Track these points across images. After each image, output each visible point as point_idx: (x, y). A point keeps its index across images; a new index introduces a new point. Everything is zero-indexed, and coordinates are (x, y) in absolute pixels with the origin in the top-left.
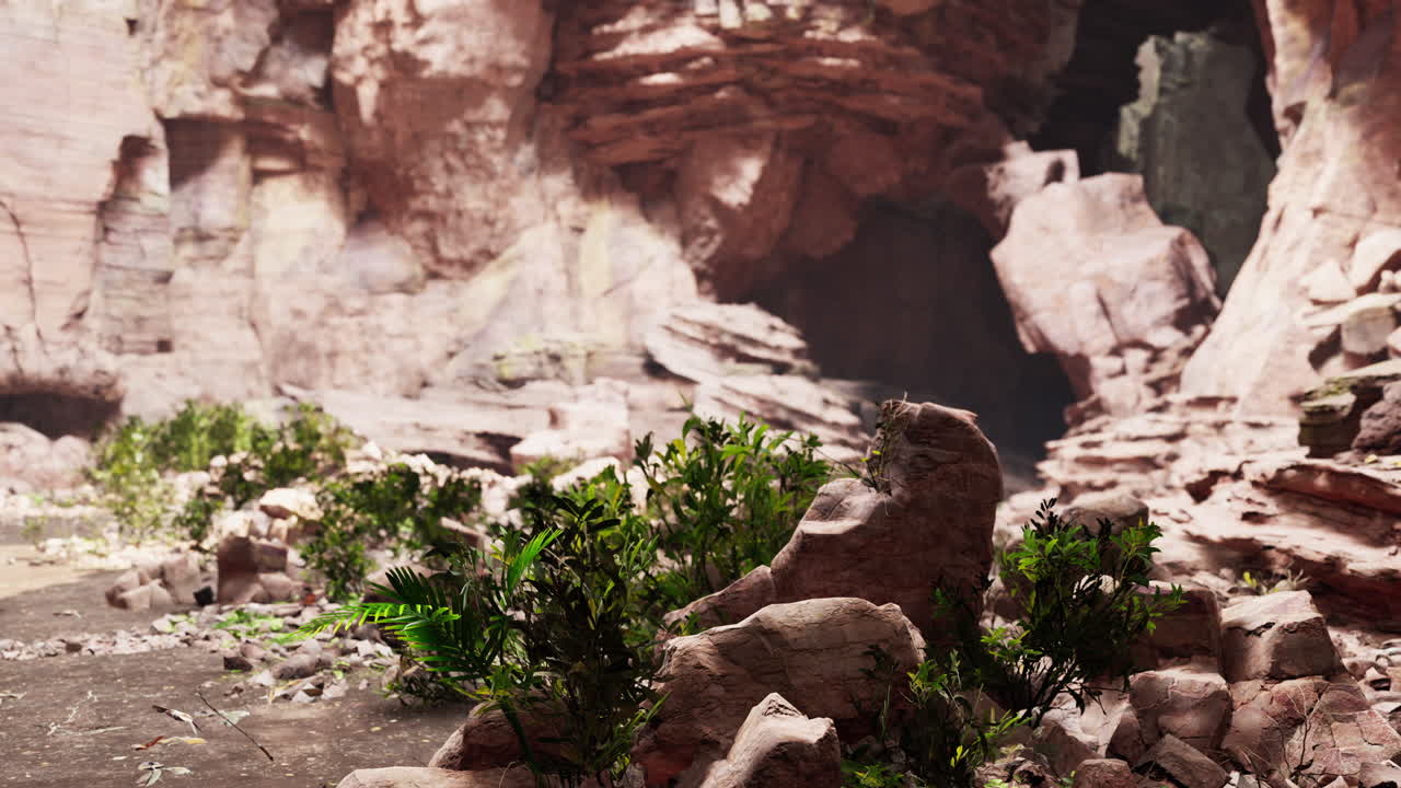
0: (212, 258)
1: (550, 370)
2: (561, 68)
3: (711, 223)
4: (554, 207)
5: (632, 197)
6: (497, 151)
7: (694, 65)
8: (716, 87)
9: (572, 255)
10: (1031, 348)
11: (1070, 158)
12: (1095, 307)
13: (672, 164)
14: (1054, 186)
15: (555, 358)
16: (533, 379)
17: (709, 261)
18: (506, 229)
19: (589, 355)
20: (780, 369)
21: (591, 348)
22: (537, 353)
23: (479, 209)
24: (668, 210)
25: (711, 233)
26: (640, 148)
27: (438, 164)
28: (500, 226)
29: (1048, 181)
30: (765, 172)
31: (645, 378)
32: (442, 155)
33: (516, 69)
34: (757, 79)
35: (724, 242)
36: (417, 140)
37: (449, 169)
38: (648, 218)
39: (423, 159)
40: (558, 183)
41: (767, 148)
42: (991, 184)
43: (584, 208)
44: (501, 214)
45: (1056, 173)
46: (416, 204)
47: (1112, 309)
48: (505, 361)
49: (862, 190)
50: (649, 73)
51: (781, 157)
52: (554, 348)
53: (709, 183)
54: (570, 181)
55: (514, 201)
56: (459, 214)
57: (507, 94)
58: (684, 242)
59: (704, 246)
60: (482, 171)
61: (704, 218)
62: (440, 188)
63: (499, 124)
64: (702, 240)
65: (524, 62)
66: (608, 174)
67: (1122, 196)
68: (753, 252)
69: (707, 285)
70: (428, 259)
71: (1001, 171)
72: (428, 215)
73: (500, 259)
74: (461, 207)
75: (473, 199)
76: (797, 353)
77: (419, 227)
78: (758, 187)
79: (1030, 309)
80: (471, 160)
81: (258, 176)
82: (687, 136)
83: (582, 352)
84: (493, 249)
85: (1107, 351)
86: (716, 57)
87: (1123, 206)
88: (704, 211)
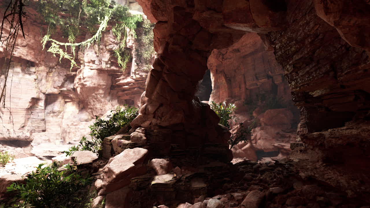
0: (55, 116)
2: (113, 84)
6: (102, 98)
7: (130, 84)
8: (135, 88)
13: (132, 100)
18: (104, 110)
23: (99, 107)
26: (127, 97)
27: (92, 100)
28: (103, 110)
32: (92, 99)
33: (103, 85)
34: (141, 86)
36: (88, 97)
37: (94, 101)
39: (89, 100)
40: (115, 102)
44: (104, 108)
46: (89, 107)
50: (124, 86)
55: (106, 106)
56: (96, 108)
57: (103, 89)
60: (100, 101)
62: (92, 104)
63: (102, 94)
65: (105, 84)
70: (92, 116)
72: (91, 108)
73: (103, 116)
74: (96, 107)
75: (98, 106)
77: (90, 110)
80: (98, 100)
82: (133, 95)
84: (102, 114)
86: (134, 83)
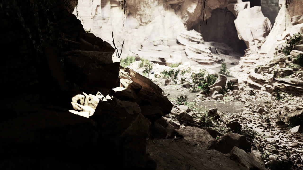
1: (162, 43)
3: (187, 15)
4: (160, 12)
5: (173, 10)
9: (163, 21)
10: (240, 39)
11: (249, 3)
12: (251, 33)
14: (246, 9)
15: (162, 41)
16: (159, 45)
17: (186, 22)
19: (168, 40)
20: (199, 43)
21: (168, 39)
22: (160, 40)
24: (179, 12)
25: (187, 17)
29: (244, 8)
30: (197, 7)
31: (177, 44)
35: (189, 19)
38: (176, 14)
41: (197, 3)
42: (235, 8)
43: (165, 12)
45: (246, 7)
47: (253, 33)
48: (155, 42)
49: (212, 8)
51: (199, 4)
52: (162, 39)
53: (187, 9)
54: (163, 7)
58: (182, 19)
59: (185, 19)
61: (186, 15)
64: (185, 18)
66: (169, 5)
67: (257, 11)
68: (194, 20)
69: (186, 26)
71: (237, 6)
76: (201, 39)
78: (195, 10)
79: (240, 33)
81: (112, 7)
83: (167, 40)
85: (252, 41)
87: (257, 12)
88: (186, 13)
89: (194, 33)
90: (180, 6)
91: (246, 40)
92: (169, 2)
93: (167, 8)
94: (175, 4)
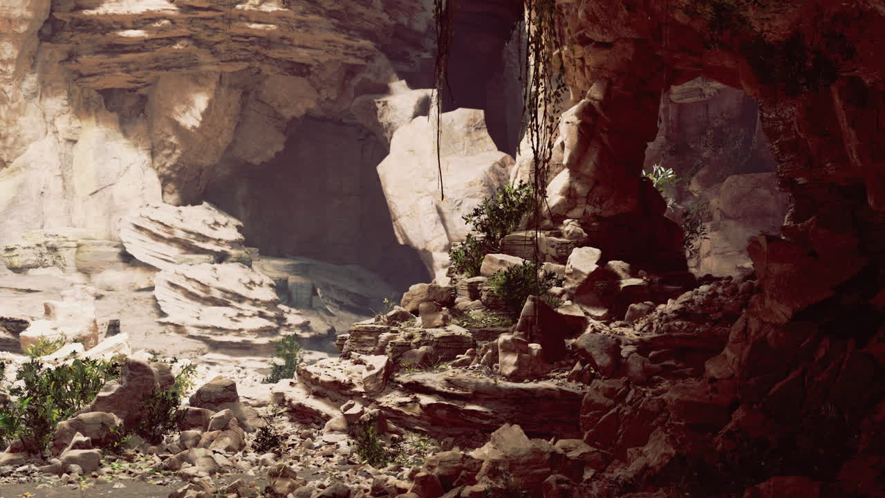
1: (49, 259)
2: (58, 15)
3: (173, 139)
4: (52, 123)
5: (115, 115)
6: (7, 81)
7: (157, 25)
8: (172, 40)
9: (66, 163)
10: (401, 242)
11: (433, 93)
12: (435, 215)
13: (143, 91)
14: (421, 118)
15: (54, 249)
16: (37, 267)
17: (172, 168)
18: (15, 141)
19: (79, 246)
20: (221, 258)
21: (80, 241)
22: (39, 245)
24: (141, 127)
25: (173, 147)
26: (118, 80)
28: (11, 140)
29: (415, 116)
30: (210, 103)
31: (121, 264)
33: (23, 20)
34: (203, 36)
35: (183, 154)
38: (126, 134)
40: (56, 103)
41: (213, 86)
42: (379, 112)
43: (76, 123)
44: (11, 130)
45: (423, 108)
47: (447, 217)
48: (15, 253)
49: (288, 113)
50: (124, 28)
51: (223, 90)
52: (52, 241)
53: (171, 110)
54: (66, 102)
55: (21, 120)
57: (15, 38)
58: (153, 154)
59: (168, 156)
61: (169, 136)
63: (10, 61)
64: (167, 152)
65: (29, 14)
66: (95, 95)
67: (468, 126)
68: (206, 161)
69: (171, 186)
71: (385, 103)
73: (11, 166)
76: (233, 244)
78: (205, 114)
79: (397, 215)
82: (153, 73)
83: (74, 244)
84: (5, 158)
85: (442, 248)
86: (172, 21)
87: (469, 133)
88: (168, 130)
89: (200, 217)
90: (144, 98)
91: (421, 247)
92: (91, 79)
93: (83, 107)
94: (122, 90)
